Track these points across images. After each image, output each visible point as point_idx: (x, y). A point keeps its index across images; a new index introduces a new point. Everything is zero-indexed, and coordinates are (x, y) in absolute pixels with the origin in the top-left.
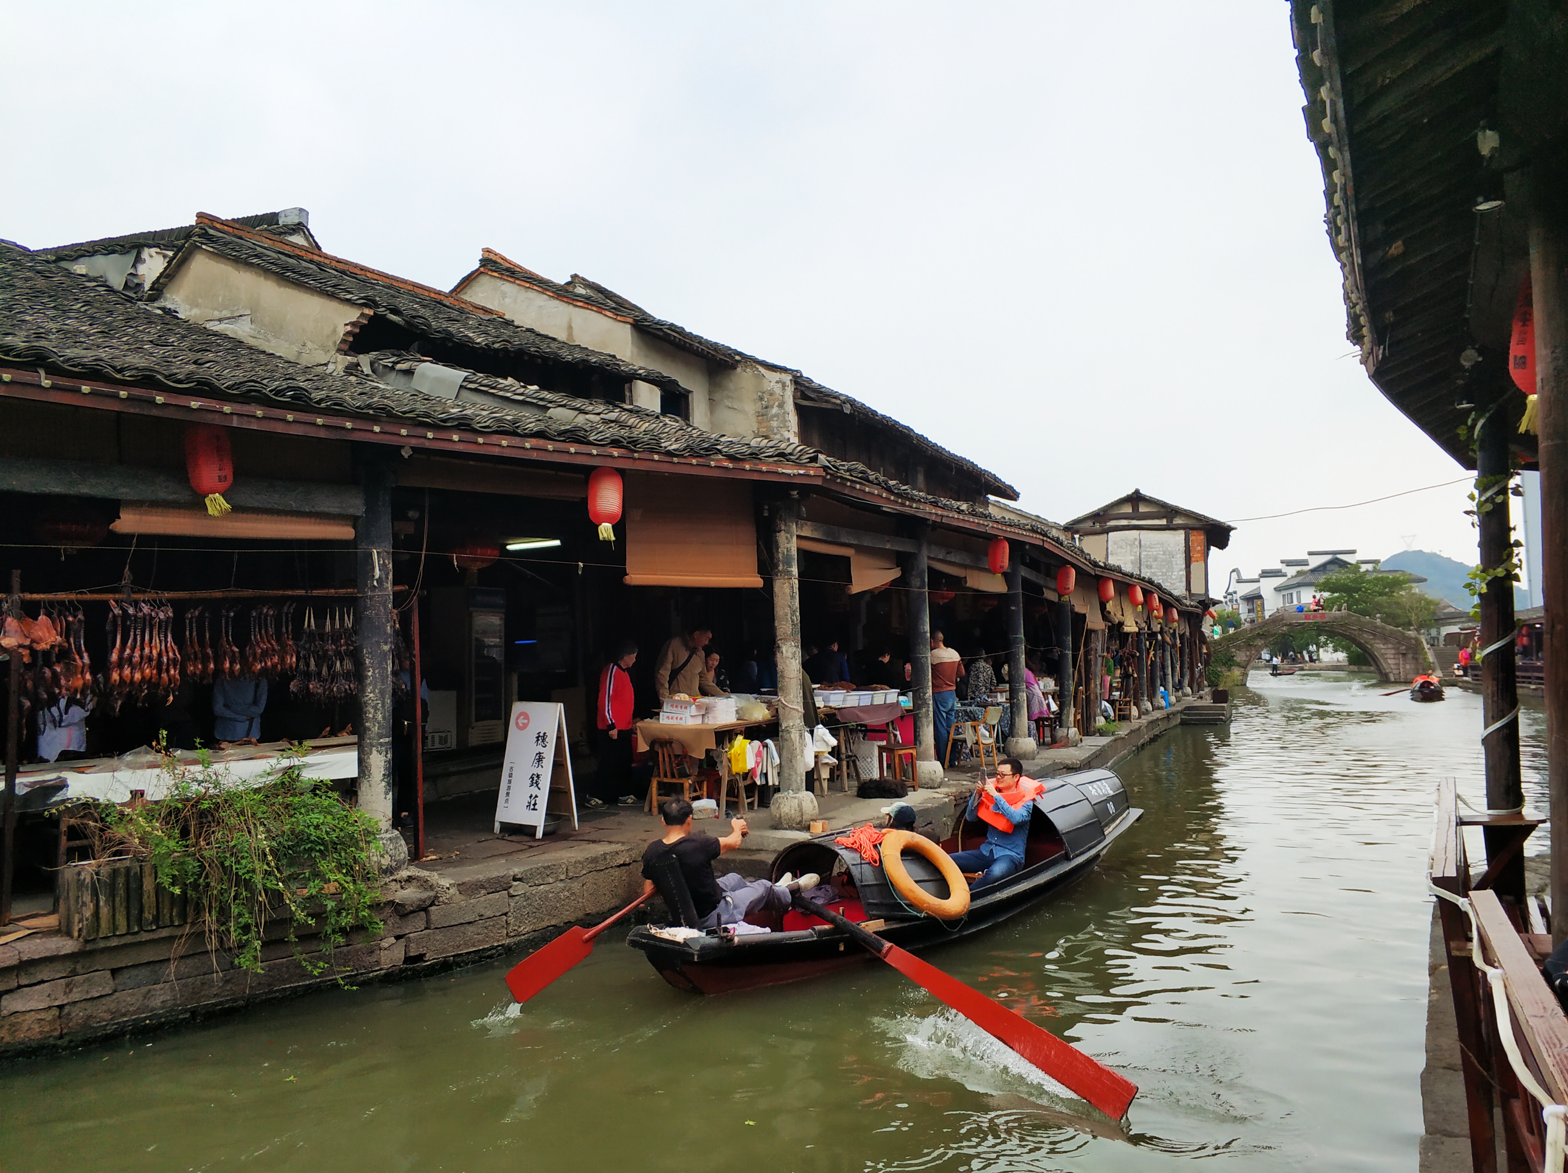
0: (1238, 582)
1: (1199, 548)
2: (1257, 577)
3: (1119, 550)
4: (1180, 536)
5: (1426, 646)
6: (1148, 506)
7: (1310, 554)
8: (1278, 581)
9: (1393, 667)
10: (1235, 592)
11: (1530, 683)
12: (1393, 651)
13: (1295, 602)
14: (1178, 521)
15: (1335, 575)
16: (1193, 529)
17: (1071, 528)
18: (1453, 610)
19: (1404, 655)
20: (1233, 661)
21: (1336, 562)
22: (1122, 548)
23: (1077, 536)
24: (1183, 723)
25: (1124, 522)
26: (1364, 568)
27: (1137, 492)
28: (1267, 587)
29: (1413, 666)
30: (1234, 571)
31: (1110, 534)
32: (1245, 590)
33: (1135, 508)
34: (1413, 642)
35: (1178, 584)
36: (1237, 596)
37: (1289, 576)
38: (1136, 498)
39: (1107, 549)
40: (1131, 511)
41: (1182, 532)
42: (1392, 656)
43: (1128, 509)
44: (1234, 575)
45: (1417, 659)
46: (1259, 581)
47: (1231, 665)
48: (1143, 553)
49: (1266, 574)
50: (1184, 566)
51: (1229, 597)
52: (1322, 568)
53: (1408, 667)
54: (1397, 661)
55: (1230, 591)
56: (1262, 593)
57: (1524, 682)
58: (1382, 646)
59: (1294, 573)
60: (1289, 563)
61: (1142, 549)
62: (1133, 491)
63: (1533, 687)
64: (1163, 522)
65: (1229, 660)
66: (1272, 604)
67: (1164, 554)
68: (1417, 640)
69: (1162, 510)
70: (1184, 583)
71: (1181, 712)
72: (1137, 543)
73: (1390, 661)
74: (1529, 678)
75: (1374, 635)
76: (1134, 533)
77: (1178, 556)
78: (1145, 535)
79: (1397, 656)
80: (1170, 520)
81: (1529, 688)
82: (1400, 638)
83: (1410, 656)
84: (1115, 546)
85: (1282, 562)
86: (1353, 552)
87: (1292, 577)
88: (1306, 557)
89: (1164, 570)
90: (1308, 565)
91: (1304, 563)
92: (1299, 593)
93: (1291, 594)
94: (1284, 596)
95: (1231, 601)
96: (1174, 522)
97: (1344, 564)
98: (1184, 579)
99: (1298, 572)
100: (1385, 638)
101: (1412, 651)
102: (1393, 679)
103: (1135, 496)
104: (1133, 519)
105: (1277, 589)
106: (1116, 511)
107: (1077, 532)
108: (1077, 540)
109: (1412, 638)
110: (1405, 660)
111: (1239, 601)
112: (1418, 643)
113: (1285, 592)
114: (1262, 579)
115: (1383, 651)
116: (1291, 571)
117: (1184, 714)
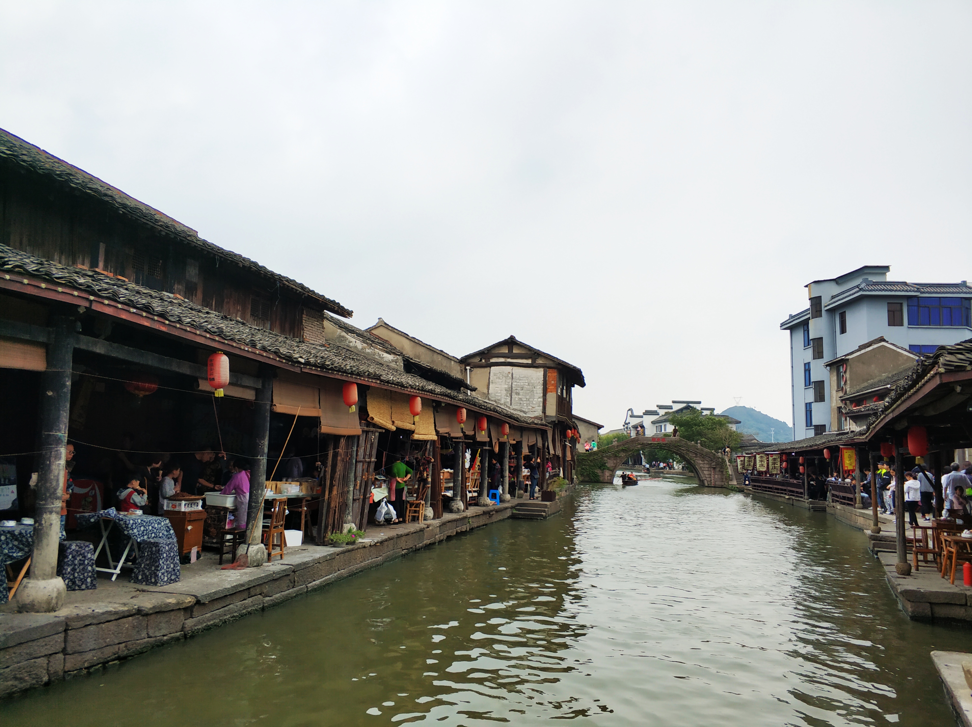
0: (631, 416)
1: (553, 382)
2: (642, 414)
3: (498, 380)
4: (539, 374)
5: (728, 464)
6: (519, 349)
7: (674, 402)
8: (654, 418)
9: (707, 476)
10: (629, 423)
11: (786, 494)
12: (707, 466)
13: (663, 431)
14: (540, 361)
15: (687, 416)
16: (549, 368)
17: (465, 361)
18: (756, 442)
19: (714, 468)
20: (605, 466)
21: (688, 407)
22: (499, 379)
23: (468, 368)
24: (513, 517)
25: (502, 360)
26: (705, 413)
27: (512, 338)
28: (647, 421)
29: (719, 476)
30: (629, 410)
31: (492, 368)
32: (634, 422)
33: (511, 350)
34: (720, 460)
35: (537, 408)
36: (630, 426)
37: (660, 415)
38: (511, 342)
39: (489, 378)
40: (507, 352)
41: (542, 370)
42: (707, 469)
43: (505, 350)
44: (630, 413)
45: (722, 472)
46: (642, 417)
47: (604, 469)
48: (514, 384)
49: (647, 413)
50: (542, 395)
51: (626, 426)
52: (681, 410)
53: (716, 476)
54: (710, 473)
55: (627, 422)
56: (644, 424)
57: (782, 493)
58: (701, 462)
59: (664, 414)
60: (661, 407)
61: (514, 380)
62: (509, 337)
63: (787, 497)
64: (529, 361)
65: (603, 465)
66: (650, 432)
67: (529, 385)
68: (723, 459)
69: (529, 352)
70: (541, 408)
71: (512, 508)
72: (510, 375)
73: (705, 472)
74: (785, 490)
75: (696, 454)
76: (509, 368)
77: (538, 387)
78: (516, 370)
79: (710, 469)
80: (534, 361)
81: (785, 497)
82: (712, 457)
83: (718, 469)
84: (495, 377)
85: (657, 406)
86: (699, 403)
87: (662, 416)
88: (671, 404)
89: (528, 397)
90: (672, 409)
91: (671, 407)
92: (665, 425)
93: (661, 426)
94: (657, 427)
95: (627, 428)
96: (537, 362)
97: (694, 409)
98: (541, 405)
99: (666, 413)
100: (703, 456)
101: (719, 466)
102: (706, 485)
103: (510, 341)
104: (508, 358)
105: (653, 423)
106: (496, 351)
107: (468, 365)
108: (468, 371)
109: (719, 458)
110: (715, 472)
111: (631, 429)
112: (723, 461)
113: (658, 425)
114: (644, 416)
115: (701, 465)
116: (662, 412)
117: (517, 510)
